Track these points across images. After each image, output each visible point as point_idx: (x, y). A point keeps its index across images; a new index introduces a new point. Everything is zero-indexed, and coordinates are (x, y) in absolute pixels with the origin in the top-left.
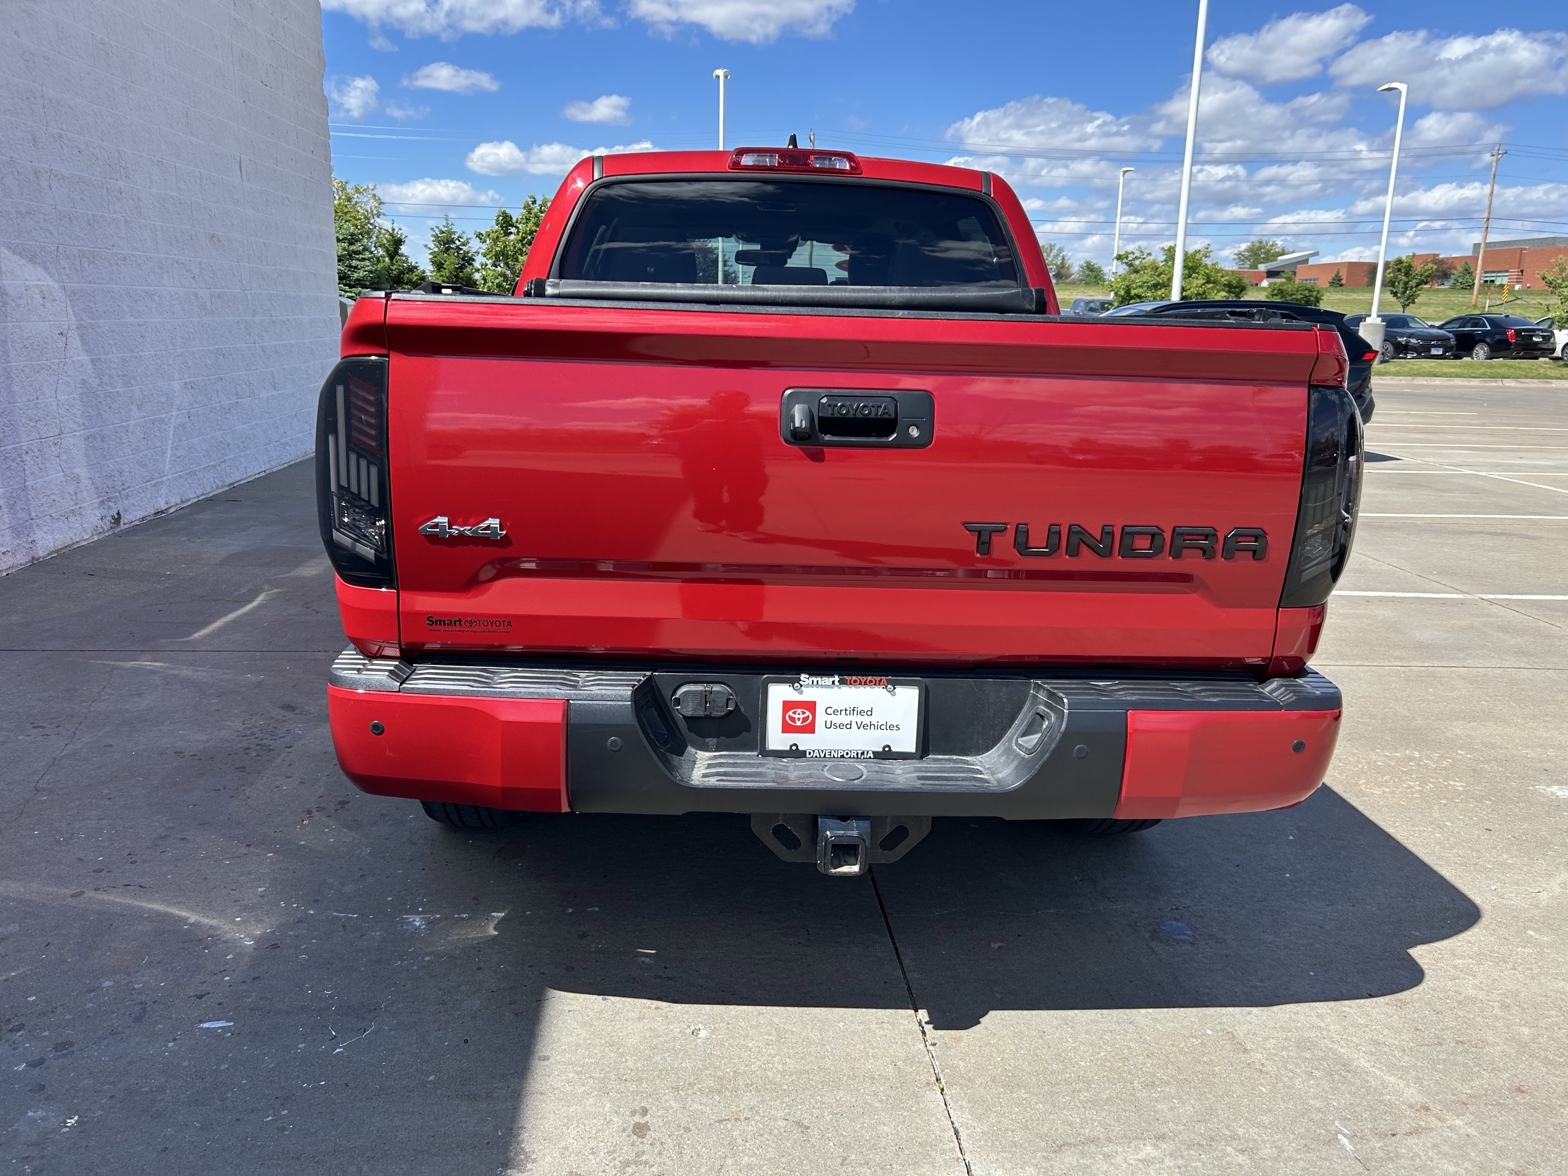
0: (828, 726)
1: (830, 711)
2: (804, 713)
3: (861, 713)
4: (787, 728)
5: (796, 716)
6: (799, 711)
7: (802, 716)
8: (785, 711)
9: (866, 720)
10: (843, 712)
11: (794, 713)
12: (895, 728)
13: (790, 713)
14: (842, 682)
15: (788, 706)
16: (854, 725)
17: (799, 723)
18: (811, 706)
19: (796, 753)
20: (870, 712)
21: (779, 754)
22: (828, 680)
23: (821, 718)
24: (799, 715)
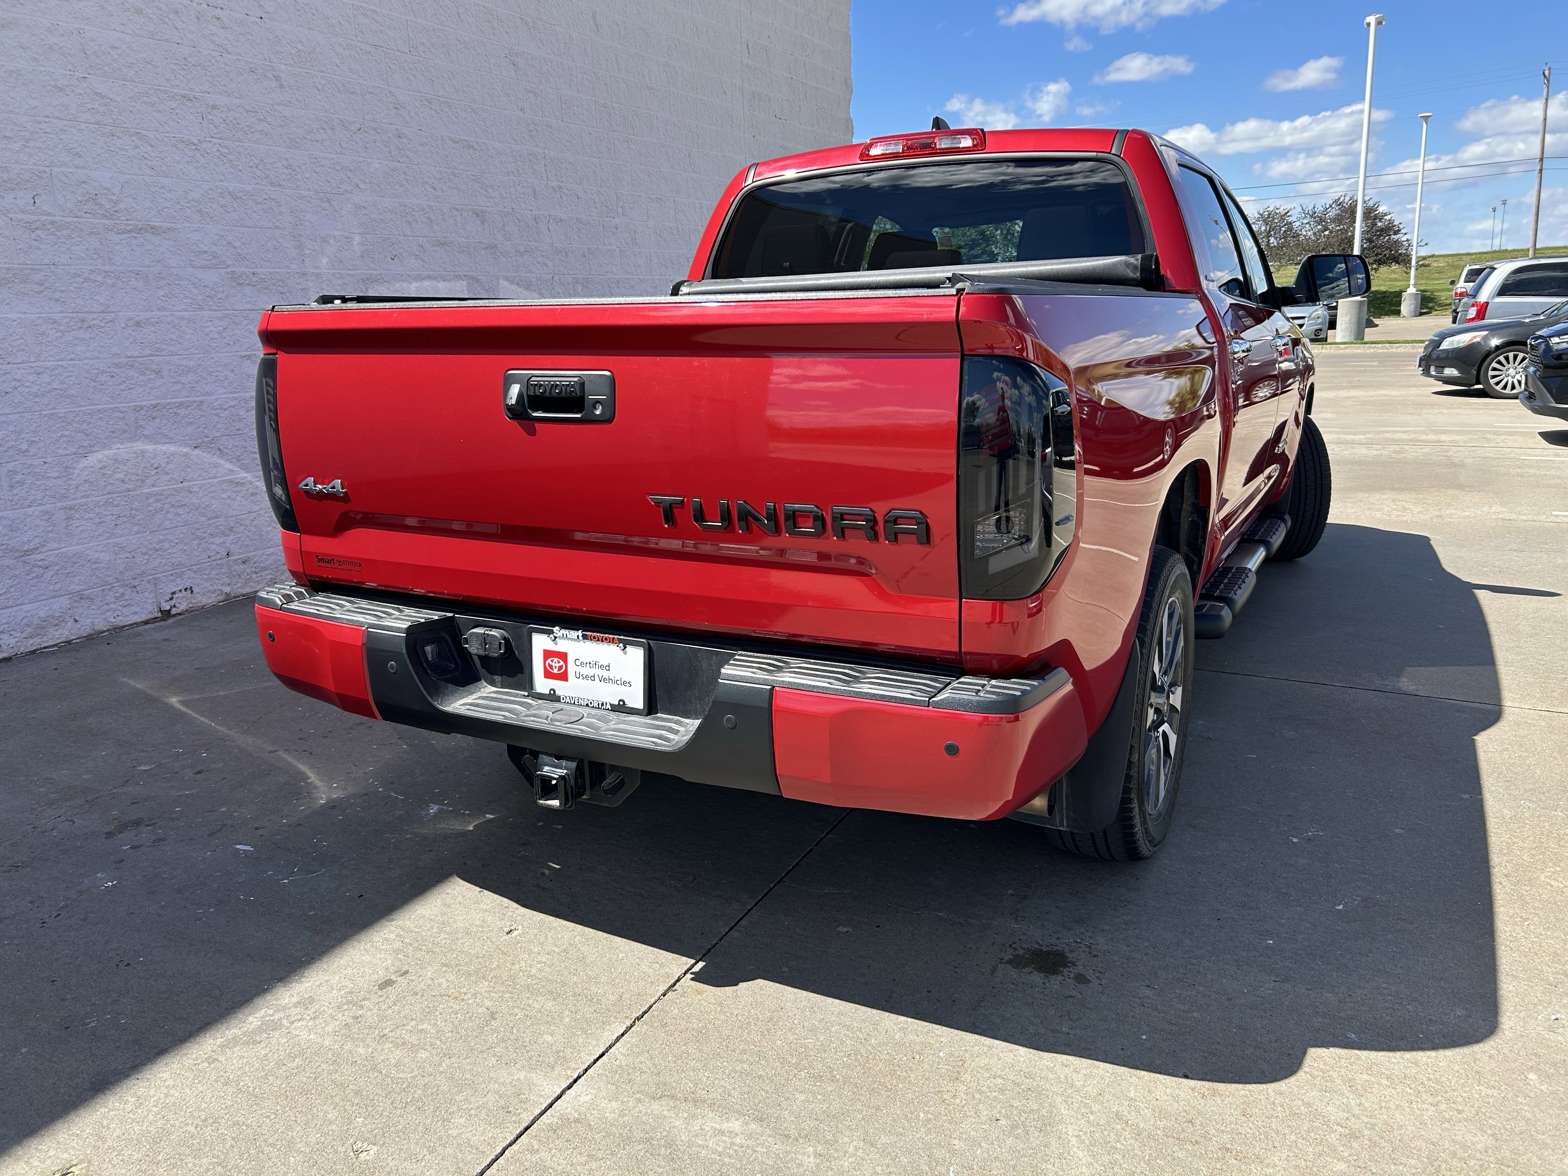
0: (578, 676)
1: (578, 663)
2: (559, 662)
3: (601, 667)
4: (548, 675)
5: (553, 664)
6: (556, 660)
7: (558, 665)
8: (545, 660)
9: (605, 674)
10: (588, 665)
11: (552, 661)
12: (628, 684)
13: (549, 661)
14: (585, 637)
15: (548, 654)
16: (596, 677)
17: (556, 671)
18: (563, 656)
19: (552, 697)
20: (608, 667)
21: (540, 696)
22: (574, 634)
23: (572, 669)
24: (556, 663)
